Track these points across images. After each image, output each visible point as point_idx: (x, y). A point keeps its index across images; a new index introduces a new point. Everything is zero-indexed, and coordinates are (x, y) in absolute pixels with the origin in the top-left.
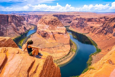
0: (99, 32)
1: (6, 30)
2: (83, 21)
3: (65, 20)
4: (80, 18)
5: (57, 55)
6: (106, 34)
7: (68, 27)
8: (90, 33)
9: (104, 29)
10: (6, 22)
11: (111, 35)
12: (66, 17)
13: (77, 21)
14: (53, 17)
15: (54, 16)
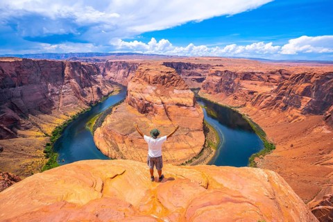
0: (268, 105)
1: (58, 94)
2: (233, 78)
3: (190, 75)
4: (225, 71)
5: (176, 154)
6: (284, 109)
7: (196, 91)
8: (249, 106)
9: (281, 98)
10: (59, 77)
11: (296, 112)
12: (193, 68)
13: (219, 78)
14: (165, 68)
15: (166, 64)
